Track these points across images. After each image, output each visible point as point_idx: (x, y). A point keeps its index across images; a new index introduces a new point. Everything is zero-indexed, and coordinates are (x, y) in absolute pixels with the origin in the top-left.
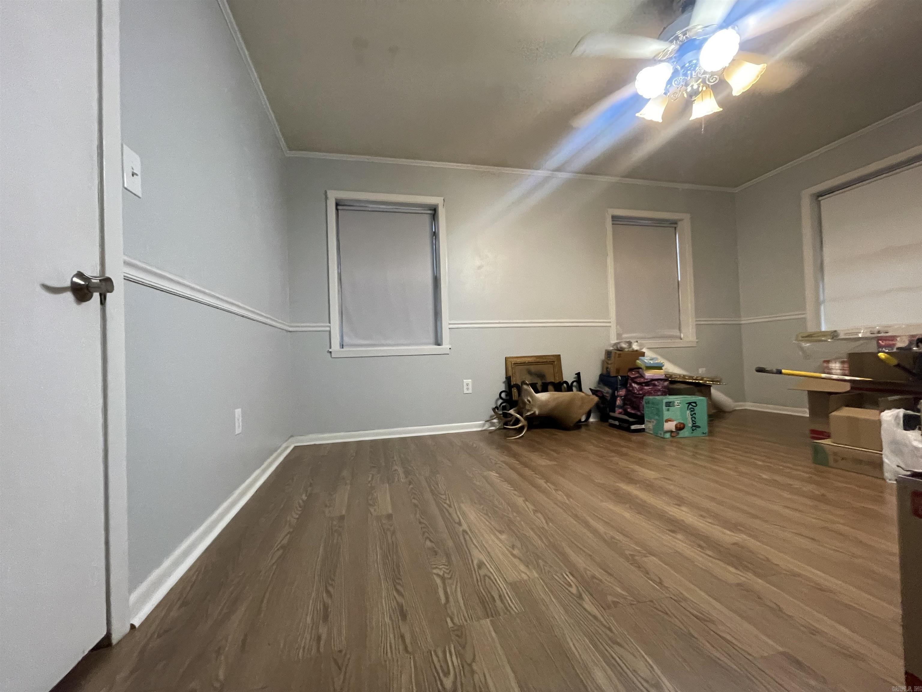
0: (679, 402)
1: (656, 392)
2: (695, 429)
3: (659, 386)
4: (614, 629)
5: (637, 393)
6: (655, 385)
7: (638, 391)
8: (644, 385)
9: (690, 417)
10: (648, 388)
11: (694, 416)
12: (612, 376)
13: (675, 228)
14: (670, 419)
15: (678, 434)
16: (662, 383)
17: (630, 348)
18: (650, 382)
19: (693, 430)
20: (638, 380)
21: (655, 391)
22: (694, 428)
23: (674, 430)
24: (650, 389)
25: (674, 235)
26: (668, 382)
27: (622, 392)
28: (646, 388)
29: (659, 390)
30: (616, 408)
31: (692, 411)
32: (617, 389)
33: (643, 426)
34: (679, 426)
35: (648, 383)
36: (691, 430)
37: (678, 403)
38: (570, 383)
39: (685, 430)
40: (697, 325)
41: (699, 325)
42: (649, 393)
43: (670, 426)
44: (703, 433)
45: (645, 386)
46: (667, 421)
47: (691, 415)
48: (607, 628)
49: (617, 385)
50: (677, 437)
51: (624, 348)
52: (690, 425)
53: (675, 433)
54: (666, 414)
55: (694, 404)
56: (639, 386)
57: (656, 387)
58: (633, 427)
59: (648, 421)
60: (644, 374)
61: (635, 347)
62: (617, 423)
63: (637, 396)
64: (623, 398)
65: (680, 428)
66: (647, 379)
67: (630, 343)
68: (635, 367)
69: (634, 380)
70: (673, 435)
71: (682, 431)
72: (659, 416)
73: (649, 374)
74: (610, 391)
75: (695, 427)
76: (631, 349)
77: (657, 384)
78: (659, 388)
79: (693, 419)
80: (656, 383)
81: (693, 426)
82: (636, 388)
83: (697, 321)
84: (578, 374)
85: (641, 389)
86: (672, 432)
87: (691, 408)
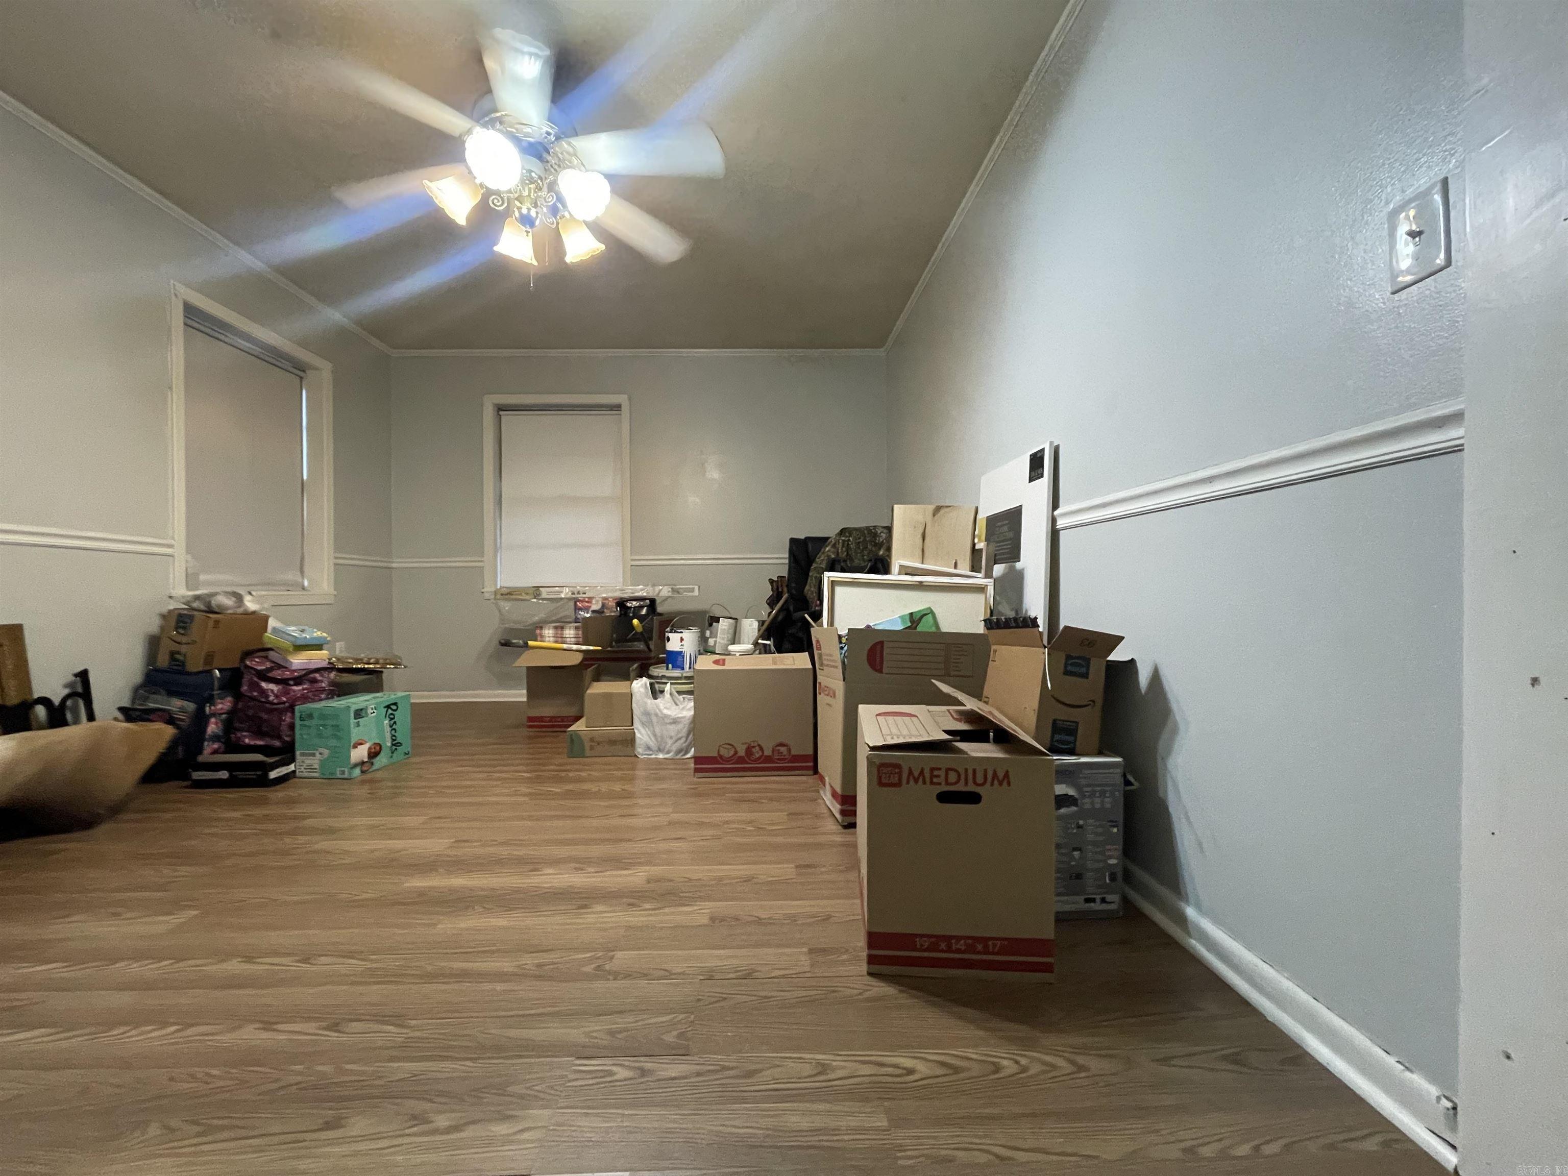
0: (373, 706)
1: (315, 695)
2: (396, 749)
3: (322, 681)
4: (726, 1064)
5: (275, 701)
6: (314, 681)
7: (277, 696)
8: (291, 682)
9: (389, 729)
10: (300, 688)
11: (394, 727)
12: (195, 670)
13: (301, 378)
14: (360, 741)
15: (372, 764)
16: (326, 674)
17: (240, 607)
18: (307, 676)
19: (392, 753)
20: (277, 674)
21: (316, 693)
22: (394, 747)
23: (366, 760)
24: (304, 689)
25: (298, 391)
26: (334, 673)
27: (224, 705)
28: (295, 688)
29: (323, 690)
30: (206, 743)
31: (391, 719)
32: (211, 700)
33: (292, 767)
34: (373, 750)
35: (298, 681)
36: (390, 752)
37: (372, 709)
38: (57, 701)
39: (382, 754)
40: (336, 564)
41: (338, 564)
42: (305, 699)
43: (360, 753)
44: (406, 754)
45: (296, 685)
46: (355, 746)
47: (391, 726)
48: (721, 1071)
49: (213, 690)
50: (371, 770)
51: (228, 608)
52: (389, 744)
53: (367, 764)
54: (356, 734)
55: (394, 707)
56: (280, 687)
57: (316, 685)
58: (273, 775)
59: (302, 755)
60: (287, 661)
61: (250, 604)
62: (224, 775)
63: (275, 706)
64: (224, 716)
65: (374, 754)
66: (295, 671)
67: (239, 598)
68: (260, 647)
69: (264, 676)
70: (365, 768)
71: (378, 758)
72: (339, 738)
73: (299, 661)
74: (191, 706)
75: (396, 744)
76: (240, 610)
77: (320, 678)
78: (324, 685)
79: (393, 732)
80: (317, 675)
81: (393, 745)
82: (272, 691)
83: (336, 558)
84: (83, 676)
85: (286, 693)
86: (363, 763)
87: (392, 714)
